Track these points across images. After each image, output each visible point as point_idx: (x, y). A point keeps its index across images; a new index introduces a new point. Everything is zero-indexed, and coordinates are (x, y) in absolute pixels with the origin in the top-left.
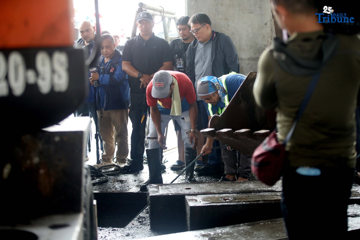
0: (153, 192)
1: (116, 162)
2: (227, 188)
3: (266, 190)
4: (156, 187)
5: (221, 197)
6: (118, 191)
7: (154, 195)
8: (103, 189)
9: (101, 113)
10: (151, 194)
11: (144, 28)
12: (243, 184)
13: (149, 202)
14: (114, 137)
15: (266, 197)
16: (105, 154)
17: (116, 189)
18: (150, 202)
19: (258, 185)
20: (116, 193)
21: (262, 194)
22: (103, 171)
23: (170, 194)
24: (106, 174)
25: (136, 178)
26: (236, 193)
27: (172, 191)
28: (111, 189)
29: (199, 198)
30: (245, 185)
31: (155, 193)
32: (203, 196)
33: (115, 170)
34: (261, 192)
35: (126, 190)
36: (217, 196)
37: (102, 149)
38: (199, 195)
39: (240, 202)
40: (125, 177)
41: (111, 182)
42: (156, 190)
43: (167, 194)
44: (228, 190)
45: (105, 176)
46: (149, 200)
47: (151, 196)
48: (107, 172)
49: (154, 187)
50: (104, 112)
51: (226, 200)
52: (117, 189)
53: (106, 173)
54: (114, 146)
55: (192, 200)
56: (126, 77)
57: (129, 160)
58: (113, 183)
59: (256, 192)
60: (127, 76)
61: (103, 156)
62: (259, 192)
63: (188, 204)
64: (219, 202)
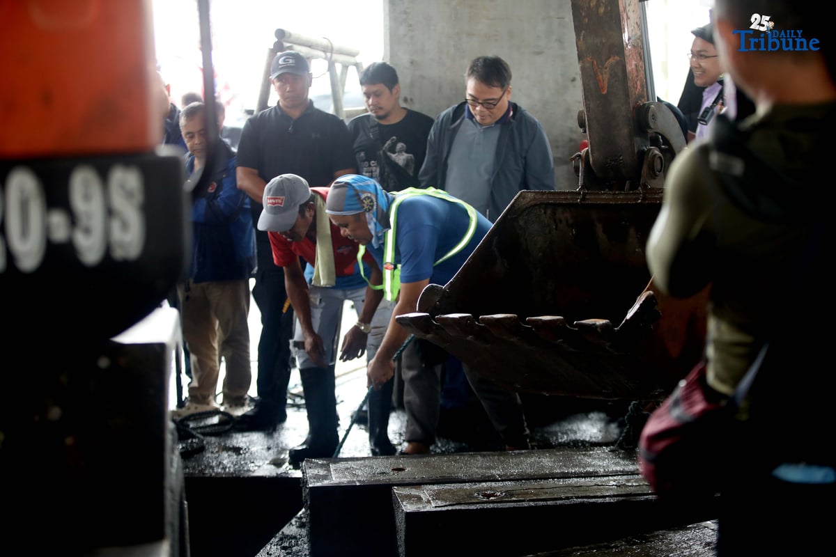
0: (317, 477)
1: (222, 404)
2: (489, 468)
3: (581, 473)
4: (322, 466)
5: (478, 491)
6: (229, 473)
7: (319, 484)
8: (194, 468)
9: (188, 289)
10: (311, 483)
11: (288, 92)
12: (526, 457)
13: (307, 501)
14: (216, 345)
15: (580, 489)
16: (195, 384)
17: (224, 468)
18: (309, 503)
19: (561, 461)
20: (225, 477)
21: (574, 481)
22: (192, 425)
23: (358, 484)
24: (198, 433)
25: (271, 441)
26: (510, 480)
27: (361, 476)
28: (213, 470)
29: (425, 493)
30: (533, 460)
31: (321, 482)
32: (435, 487)
33: (221, 423)
34: (570, 478)
35: (248, 471)
36: (467, 486)
37: (188, 372)
38: (425, 486)
39: (524, 501)
40: (244, 439)
41: (212, 452)
42: (322, 472)
43: (349, 482)
44: (493, 472)
45: (198, 438)
46: (308, 498)
47: (311, 488)
48: (201, 428)
49: (318, 466)
50: (192, 285)
51: (489, 496)
52: (226, 467)
53: (199, 431)
54: (216, 366)
55: (409, 497)
56: (246, 204)
57: (252, 399)
58: (217, 455)
59: (558, 478)
60: (247, 201)
61: (191, 390)
62: (566, 478)
63: (399, 507)
64: (473, 501)
